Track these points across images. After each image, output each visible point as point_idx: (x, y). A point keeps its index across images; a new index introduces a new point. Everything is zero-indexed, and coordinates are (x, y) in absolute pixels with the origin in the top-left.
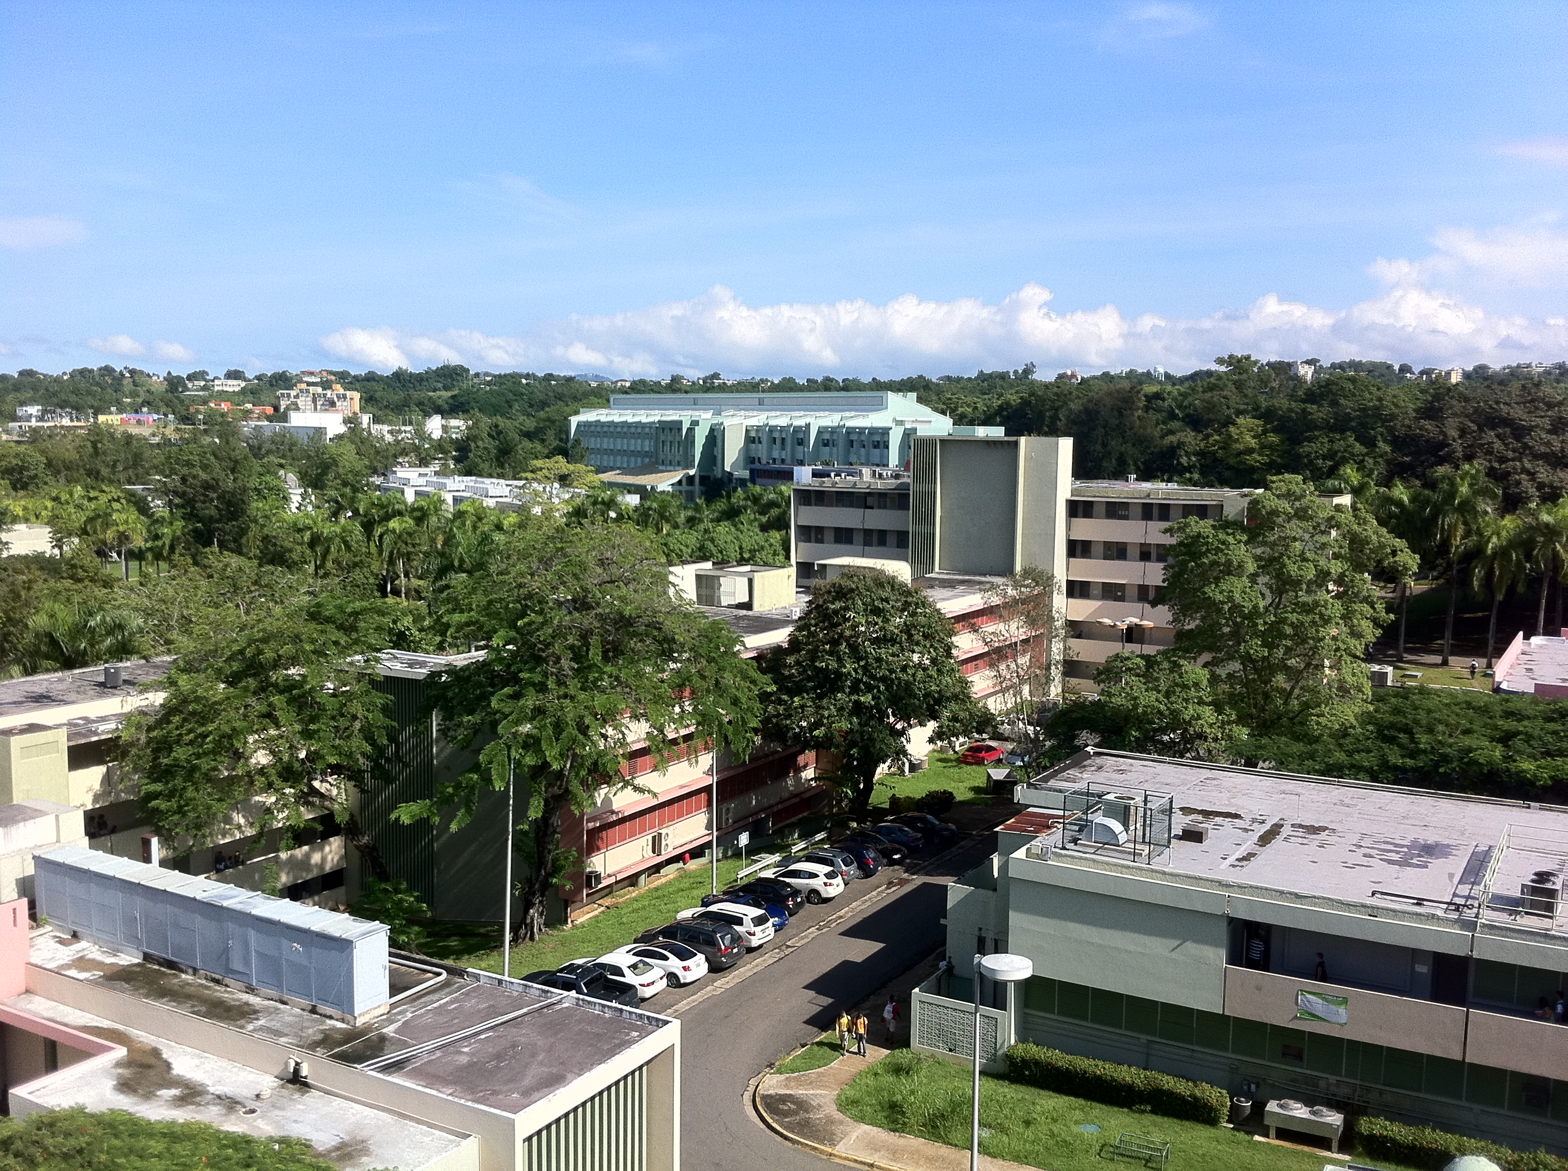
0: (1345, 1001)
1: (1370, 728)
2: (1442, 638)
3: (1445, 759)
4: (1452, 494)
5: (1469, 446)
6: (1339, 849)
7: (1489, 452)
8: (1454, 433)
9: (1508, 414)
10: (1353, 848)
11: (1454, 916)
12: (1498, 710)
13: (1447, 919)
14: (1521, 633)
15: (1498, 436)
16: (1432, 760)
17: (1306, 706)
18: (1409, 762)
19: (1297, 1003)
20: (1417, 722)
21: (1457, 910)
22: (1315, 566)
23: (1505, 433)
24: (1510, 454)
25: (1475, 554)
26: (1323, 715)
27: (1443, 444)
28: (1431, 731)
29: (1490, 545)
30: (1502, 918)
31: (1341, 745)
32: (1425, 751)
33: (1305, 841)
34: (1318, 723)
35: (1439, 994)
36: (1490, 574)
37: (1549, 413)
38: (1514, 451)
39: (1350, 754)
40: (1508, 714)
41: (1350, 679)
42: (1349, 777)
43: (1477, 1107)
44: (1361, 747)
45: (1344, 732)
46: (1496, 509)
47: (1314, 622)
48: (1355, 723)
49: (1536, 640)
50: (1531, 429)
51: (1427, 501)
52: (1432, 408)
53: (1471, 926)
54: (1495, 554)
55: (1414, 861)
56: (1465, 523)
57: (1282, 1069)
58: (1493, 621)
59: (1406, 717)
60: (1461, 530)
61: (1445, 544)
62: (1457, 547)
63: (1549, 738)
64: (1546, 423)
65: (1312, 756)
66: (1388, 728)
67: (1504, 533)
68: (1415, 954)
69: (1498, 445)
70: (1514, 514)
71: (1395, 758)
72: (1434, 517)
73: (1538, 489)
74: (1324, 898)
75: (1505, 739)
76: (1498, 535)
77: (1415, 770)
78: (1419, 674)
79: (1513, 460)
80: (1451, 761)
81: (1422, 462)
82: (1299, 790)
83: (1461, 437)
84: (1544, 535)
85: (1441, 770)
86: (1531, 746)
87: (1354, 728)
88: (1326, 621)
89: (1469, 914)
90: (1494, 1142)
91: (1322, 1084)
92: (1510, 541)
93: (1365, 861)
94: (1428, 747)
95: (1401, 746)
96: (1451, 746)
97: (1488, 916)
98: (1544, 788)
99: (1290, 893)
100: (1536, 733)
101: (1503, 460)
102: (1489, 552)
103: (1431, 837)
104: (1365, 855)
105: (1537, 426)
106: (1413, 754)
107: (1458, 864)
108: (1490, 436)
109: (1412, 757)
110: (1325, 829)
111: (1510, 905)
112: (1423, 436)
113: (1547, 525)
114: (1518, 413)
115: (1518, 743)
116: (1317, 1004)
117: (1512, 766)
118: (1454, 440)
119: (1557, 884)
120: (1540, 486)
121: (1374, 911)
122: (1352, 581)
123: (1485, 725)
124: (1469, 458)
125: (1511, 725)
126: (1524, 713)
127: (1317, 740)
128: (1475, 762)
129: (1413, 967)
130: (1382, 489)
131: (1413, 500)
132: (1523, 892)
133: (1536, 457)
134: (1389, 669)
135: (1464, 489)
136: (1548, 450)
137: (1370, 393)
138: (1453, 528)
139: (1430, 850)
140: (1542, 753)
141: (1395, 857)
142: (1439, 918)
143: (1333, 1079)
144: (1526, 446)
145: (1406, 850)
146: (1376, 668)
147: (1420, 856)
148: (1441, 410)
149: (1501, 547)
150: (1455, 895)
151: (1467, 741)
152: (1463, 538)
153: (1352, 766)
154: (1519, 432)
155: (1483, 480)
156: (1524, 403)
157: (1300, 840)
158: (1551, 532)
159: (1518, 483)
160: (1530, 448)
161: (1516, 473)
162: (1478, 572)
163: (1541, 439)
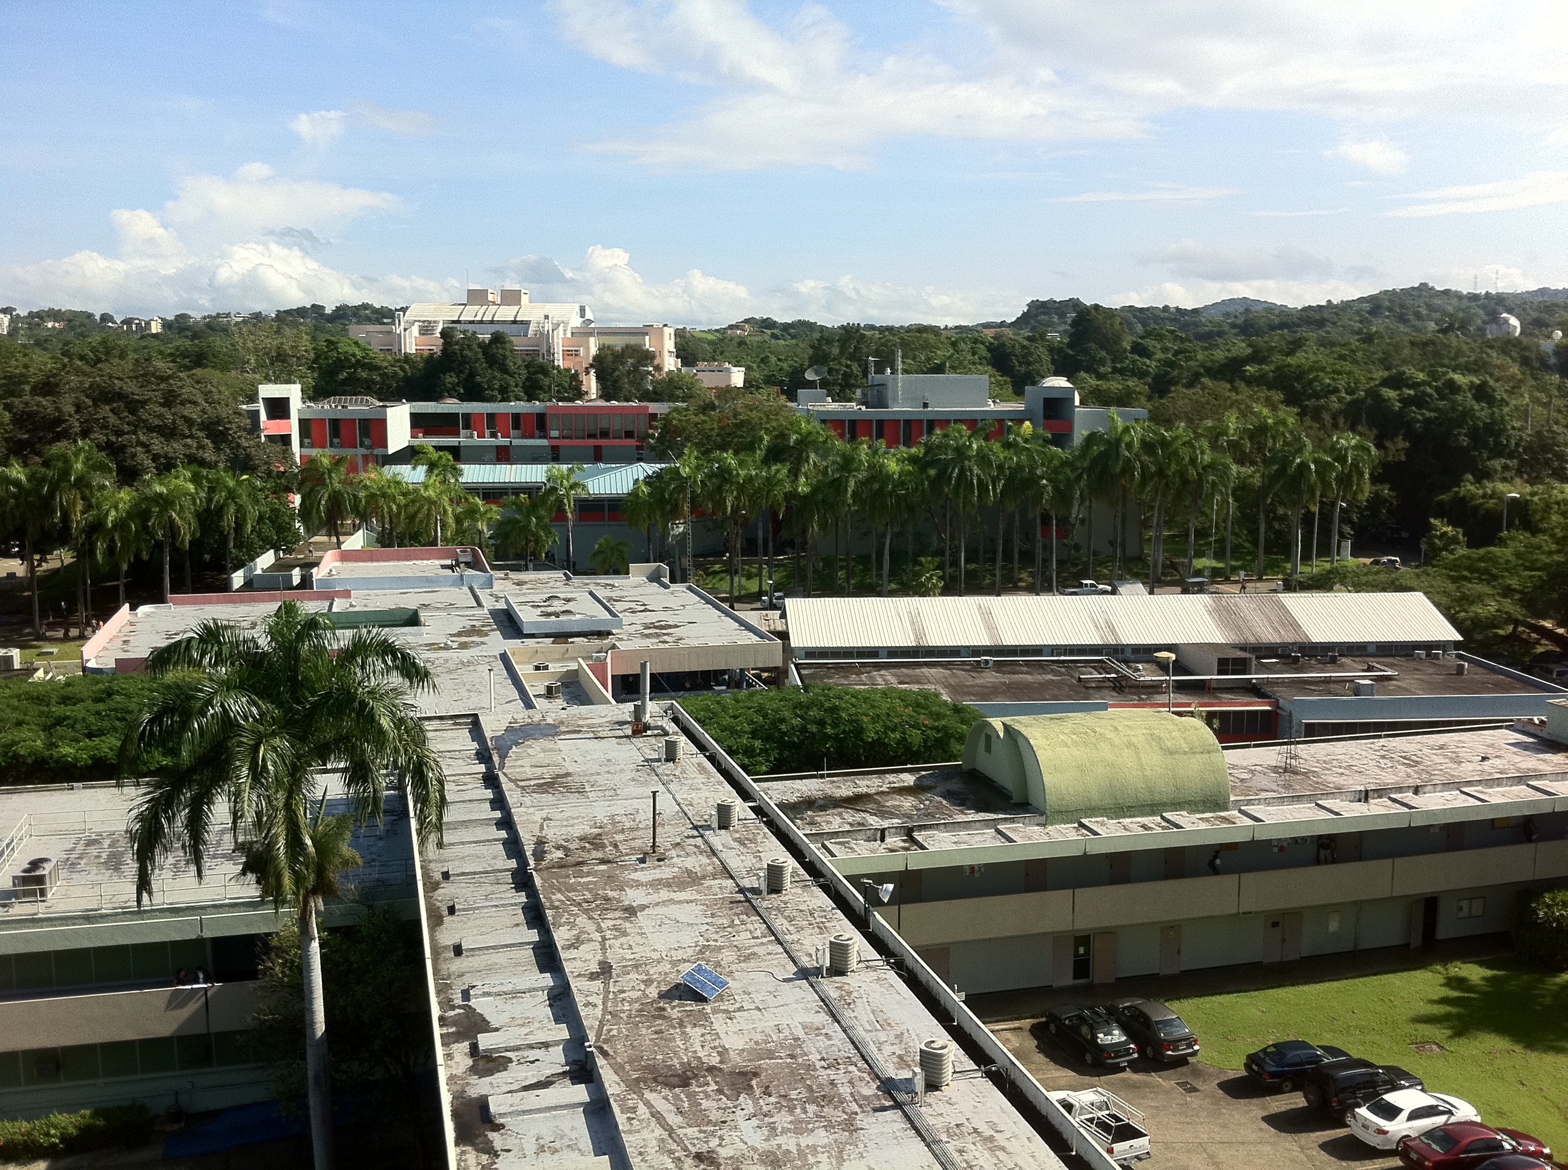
4: (66, 472)
5: (86, 421)
7: (105, 427)
8: (69, 409)
9: (121, 388)
14: (127, 605)
15: (112, 410)
23: (119, 407)
24: (126, 428)
25: (96, 527)
29: (110, 518)
36: (111, 546)
37: (162, 386)
38: (128, 424)
46: (114, 483)
49: (143, 609)
50: (144, 403)
51: (44, 479)
54: (115, 526)
56: (83, 498)
60: (80, 505)
61: (65, 520)
62: (77, 522)
63: (92, 719)
64: (158, 396)
67: (122, 506)
69: (113, 419)
70: (131, 486)
72: (51, 495)
73: (153, 460)
75: (52, 726)
76: (116, 508)
78: (55, 650)
79: (128, 433)
81: (40, 439)
83: (77, 412)
84: (158, 504)
86: (74, 729)
90: (11, 1120)
92: (128, 512)
98: (85, 768)
100: (83, 715)
101: (119, 433)
105: (149, 399)
108: (105, 410)
112: (38, 412)
113: (161, 495)
114: (131, 387)
115: (63, 728)
117: (54, 753)
118: (70, 416)
119: (46, 870)
123: (39, 714)
124: (85, 433)
125: (58, 710)
126: (78, 696)
131: (30, 479)
132: (14, 885)
133: (151, 429)
134: (15, 653)
135: (79, 466)
136: (161, 423)
138: (72, 504)
140: (83, 735)
144: (140, 420)
146: (2, 652)
148: (57, 385)
149: (121, 519)
151: (15, 734)
152: (83, 513)
154: (133, 406)
155: (97, 455)
156: (136, 377)
158: (165, 502)
159: (134, 455)
160: (144, 421)
161: (131, 446)
162: (100, 546)
163: (154, 412)
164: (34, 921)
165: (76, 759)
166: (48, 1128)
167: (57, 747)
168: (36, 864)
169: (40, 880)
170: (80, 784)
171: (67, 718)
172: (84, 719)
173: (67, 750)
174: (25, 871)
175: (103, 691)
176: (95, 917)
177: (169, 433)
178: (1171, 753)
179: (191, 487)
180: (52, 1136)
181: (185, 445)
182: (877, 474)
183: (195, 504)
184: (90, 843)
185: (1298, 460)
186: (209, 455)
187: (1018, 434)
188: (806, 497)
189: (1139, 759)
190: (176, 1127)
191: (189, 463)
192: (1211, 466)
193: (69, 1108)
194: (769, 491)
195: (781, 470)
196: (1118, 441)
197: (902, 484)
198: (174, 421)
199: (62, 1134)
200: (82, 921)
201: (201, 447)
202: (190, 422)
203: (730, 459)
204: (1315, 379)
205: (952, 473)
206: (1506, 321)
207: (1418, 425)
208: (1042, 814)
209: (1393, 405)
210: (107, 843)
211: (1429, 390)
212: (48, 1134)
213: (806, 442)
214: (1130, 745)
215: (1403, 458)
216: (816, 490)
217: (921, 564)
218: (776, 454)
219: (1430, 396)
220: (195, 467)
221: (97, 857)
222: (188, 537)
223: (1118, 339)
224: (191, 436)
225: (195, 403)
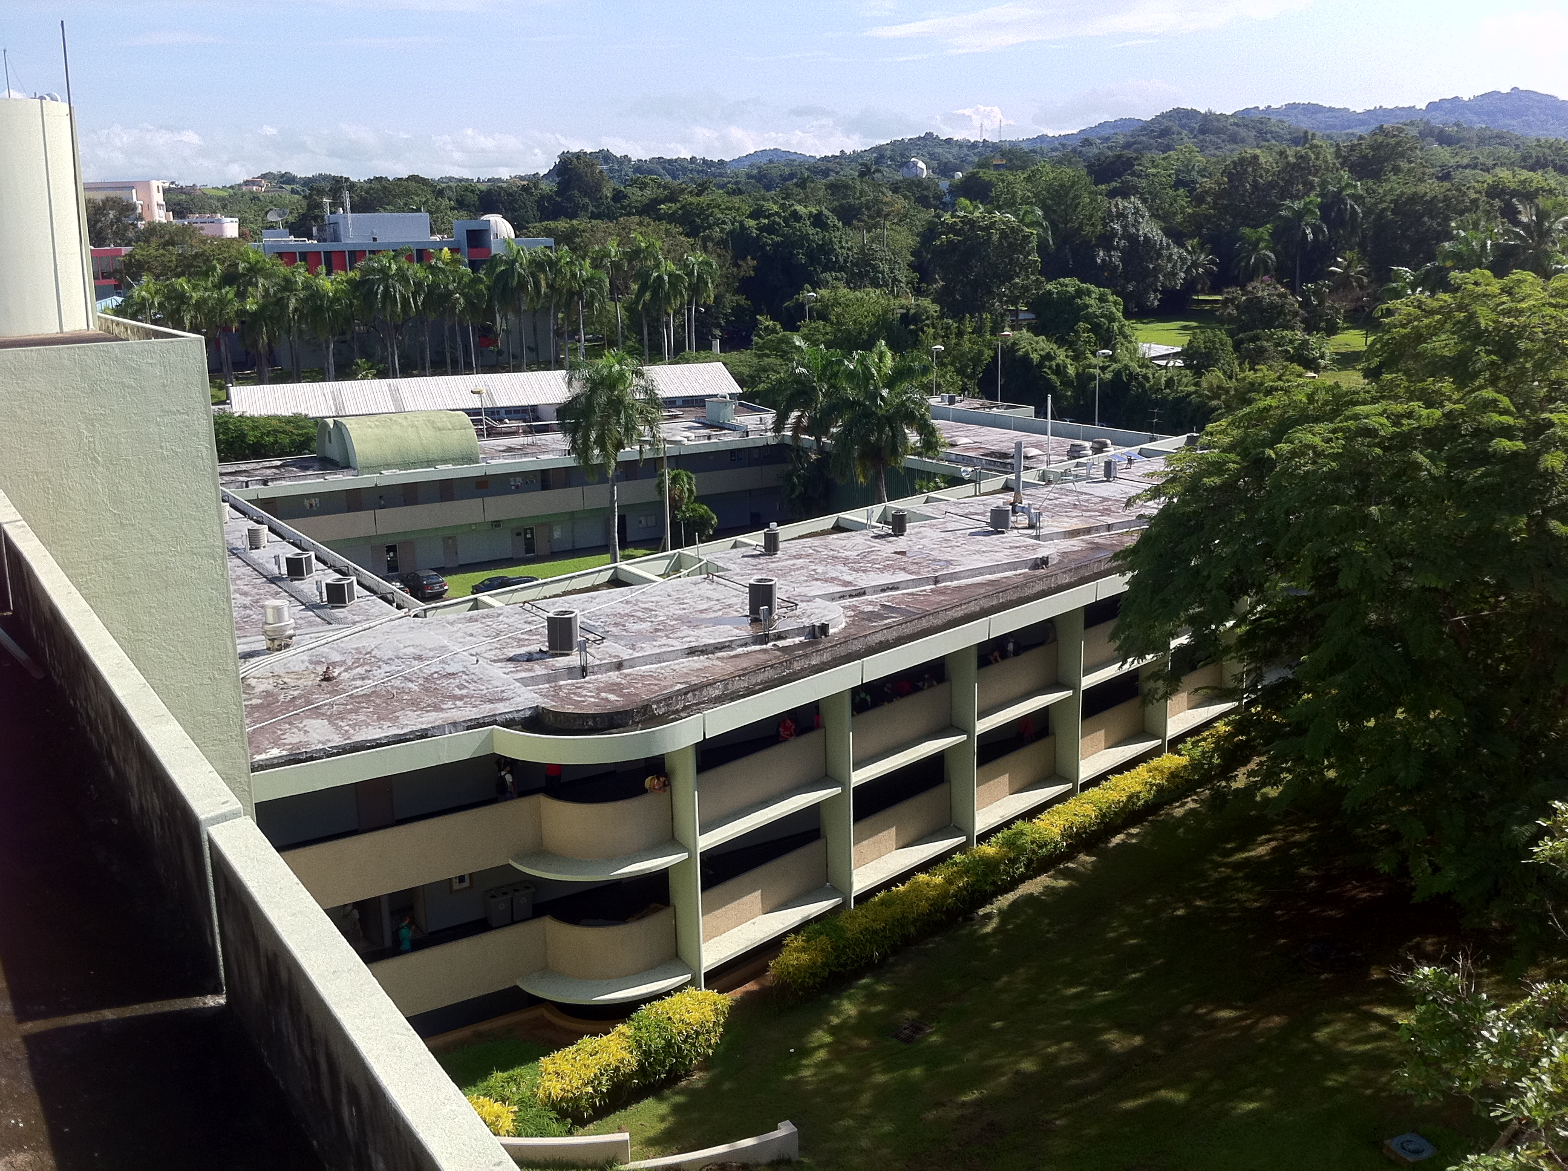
178: (440, 430)
182: (314, 295)
185: (655, 274)
187: (439, 259)
188: (254, 314)
189: (418, 433)
192: (590, 281)
194: (222, 310)
195: (229, 292)
196: (514, 261)
197: (336, 300)
203: (183, 283)
205: (377, 289)
206: (915, 165)
207: (768, 248)
208: (355, 469)
209: (751, 232)
211: (777, 219)
213: (254, 270)
215: (752, 273)
216: (263, 308)
217: (357, 364)
218: (230, 278)
219: (779, 224)
223: (598, 187)
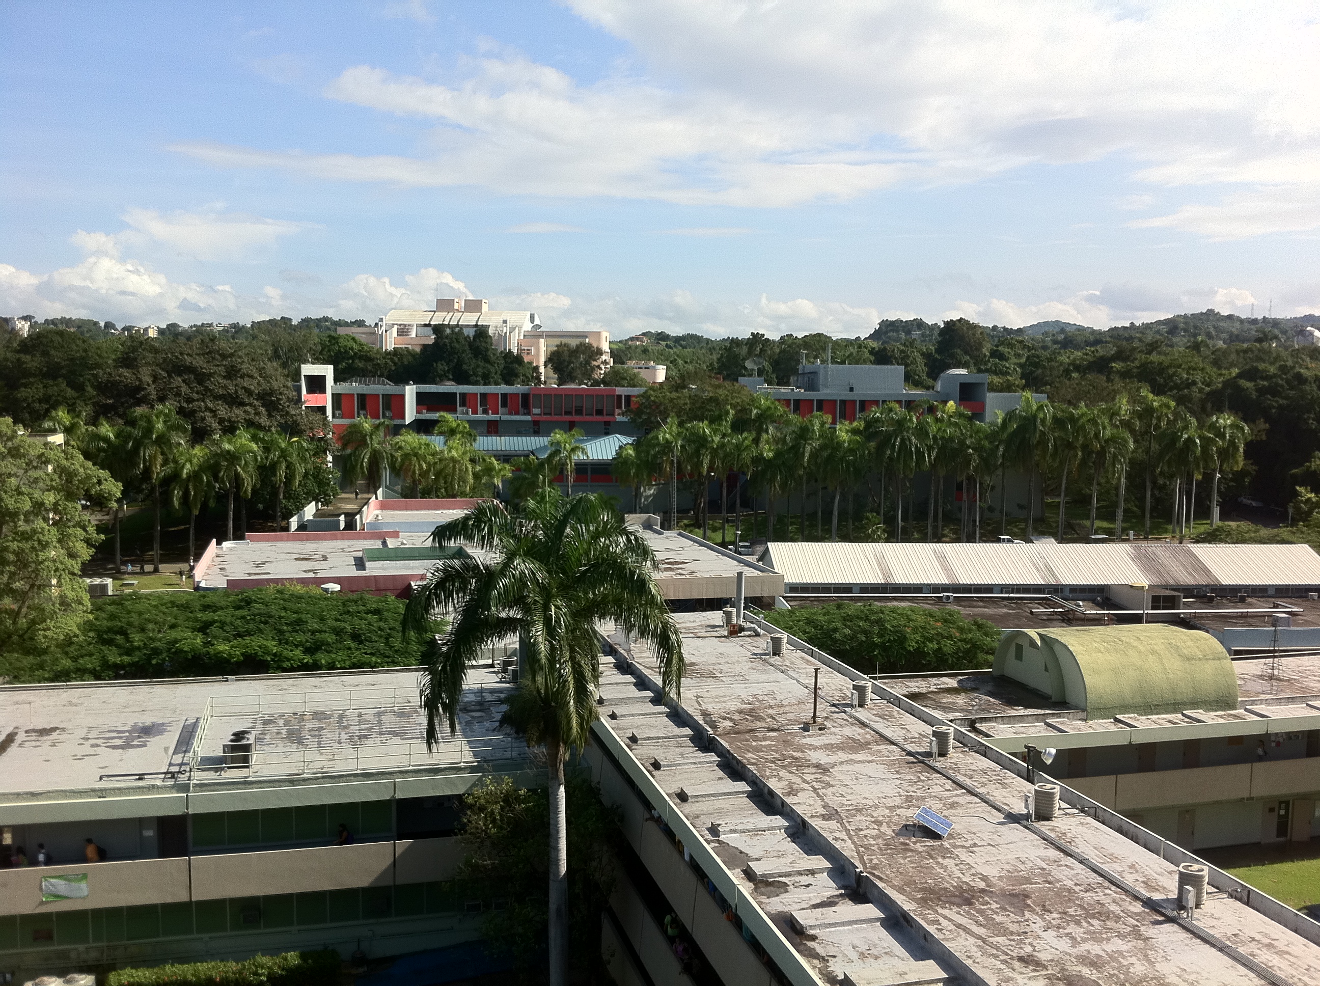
0: (85, 876)
1: (91, 634)
2: (152, 550)
3: (156, 652)
4: (149, 430)
5: (161, 390)
6: (69, 745)
7: (178, 394)
8: (148, 379)
9: (191, 363)
10: (82, 741)
11: (171, 782)
12: (197, 605)
13: (165, 787)
14: (214, 541)
15: (184, 381)
16: (145, 654)
17: (33, 622)
18: (126, 659)
19: (41, 889)
20: (130, 624)
21: (173, 777)
22: (30, 499)
23: (190, 378)
24: (195, 396)
25: (173, 478)
26: (49, 629)
27: (139, 388)
28: (143, 630)
29: (185, 471)
30: (209, 776)
31: (66, 653)
32: (139, 648)
33: (38, 743)
34: (45, 637)
35: (165, 851)
36: (186, 493)
37: (224, 363)
38: (197, 393)
39: (75, 659)
40: (206, 608)
41: (70, 594)
42: (75, 679)
43: (206, 936)
44: (84, 652)
45: (69, 641)
46: (188, 441)
47: (33, 548)
48: (77, 632)
49: (226, 544)
50: (210, 375)
51: (129, 436)
52: (128, 358)
53: (185, 788)
54: (189, 477)
55: (135, 743)
56: (163, 453)
57: (34, 952)
58: (192, 532)
59: (120, 621)
60: (160, 459)
61: (147, 471)
62: (158, 473)
63: (238, 622)
64: (222, 370)
65: (41, 667)
66: (106, 632)
67: (195, 461)
68: (141, 822)
69: (184, 389)
70: (202, 444)
71: (114, 657)
72: (136, 450)
73: (219, 423)
74: (57, 791)
75: (204, 628)
76: (191, 462)
77: (131, 665)
78: (135, 582)
79: (198, 400)
80: (161, 653)
81: (123, 404)
82: (31, 699)
83: (154, 382)
84: (227, 460)
85: (154, 662)
86: (225, 631)
87: (77, 636)
88: (44, 546)
89: (183, 778)
90: (222, 960)
91: (73, 955)
92: (200, 466)
93: (92, 751)
94: (141, 644)
95: (118, 646)
96: (160, 640)
97: (198, 777)
98: (237, 663)
99: (27, 793)
100: (228, 619)
101: (189, 400)
102: (185, 476)
103: (147, 720)
104: (92, 746)
105: (215, 373)
106: (128, 652)
107: (171, 738)
108: (178, 381)
109: (128, 654)
110: (54, 729)
111: (214, 763)
112: (121, 381)
113: (228, 452)
114: (199, 362)
115: (214, 629)
116: (61, 886)
117: (211, 650)
118: (148, 385)
119: (251, 739)
120: (221, 421)
121: (102, 792)
122: (65, 509)
123: (188, 619)
124: (162, 399)
125: (208, 616)
126: (218, 605)
127: (45, 651)
128: (180, 651)
129: (141, 833)
130: (91, 428)
131: (117, 436)
132: (224, 752)
133: (216, 397)
134: (109, 581)
135: (160, 426)
136: (225, 392)
137: (77, 345)
138: (153, 458)
139: (147, 731)
140: (234, 635)
141: (118, 742)
142: (158, 787)
143: (81, 947)
144: (207, 389)
145: (127, 734)
146: (97, 581)
147: (139, 737)
148: (135, 359)
149: (194, 471)
150: (170, 765)
151: (174, 634)
152: (162, 466)
153: (78, 670)
154: (201, 378)
155: (175, 418)
156: (203, 354)
157: (34, 743)
158: (233, 458)
159: (203, 419)
160: (210, 390)
161: (201, 411)
162: (177, 493)
163: (219, 383)
164: (246, 783)
165: (230, 654)
166: (256, 967)
167: (213, 645)
168: (239, 736)
169: (247, 748)
170: (233, 677)
171: (215, 622)
172: (232, 624)
173: (223, 647)
174: (232, 741)
175: (241, 600)
176: (298, 780)
177: (233, 401)
178: (1188, 659)
179: (254, 446)
180: (260, 975)
181: (245, 412)
182: (830, 442)
183: (256, 460)
184: (266, 723)
185: (1186, 436)
186: (264, 420)
187: (943, 412)
188: (770, 461)
189: (1163, 664)
190: (361, 970)
191: (248, 427)
192: (1112, 440)
193: (273, 951)
194: (739, 455)
195: (746, 437)
196: (1035, 417)
197: (851, 451)
198: (236, 391)
199: (269, 973)
200: (287, 784)
201: (257, 413)
202: (249, 392)
203: (705, 428)
204: (1174, 374)
205: (895, 442)
206: (1311, 334)
207: (1274, 411)
208: (1084, 710)
209: (1251, 394)
210: (281, 722)
211: (1280, 382)
212: (256, 974)
213: (765, 417)
214: (1153, 652)
215: (1264, 438)
216: (778, 454)
217: (867, 518)
218: (739, 426)
219: (1282, 386)
220: (252, 430)
221: (278, 733)
222: (250, 489)
223: (980, 346)
224: (250, 405)
225: (251, 377)
